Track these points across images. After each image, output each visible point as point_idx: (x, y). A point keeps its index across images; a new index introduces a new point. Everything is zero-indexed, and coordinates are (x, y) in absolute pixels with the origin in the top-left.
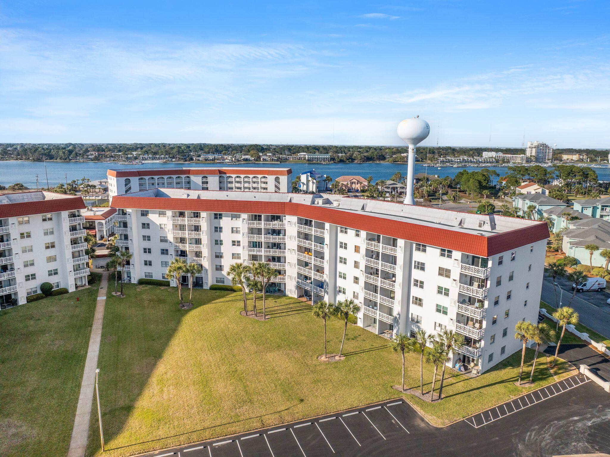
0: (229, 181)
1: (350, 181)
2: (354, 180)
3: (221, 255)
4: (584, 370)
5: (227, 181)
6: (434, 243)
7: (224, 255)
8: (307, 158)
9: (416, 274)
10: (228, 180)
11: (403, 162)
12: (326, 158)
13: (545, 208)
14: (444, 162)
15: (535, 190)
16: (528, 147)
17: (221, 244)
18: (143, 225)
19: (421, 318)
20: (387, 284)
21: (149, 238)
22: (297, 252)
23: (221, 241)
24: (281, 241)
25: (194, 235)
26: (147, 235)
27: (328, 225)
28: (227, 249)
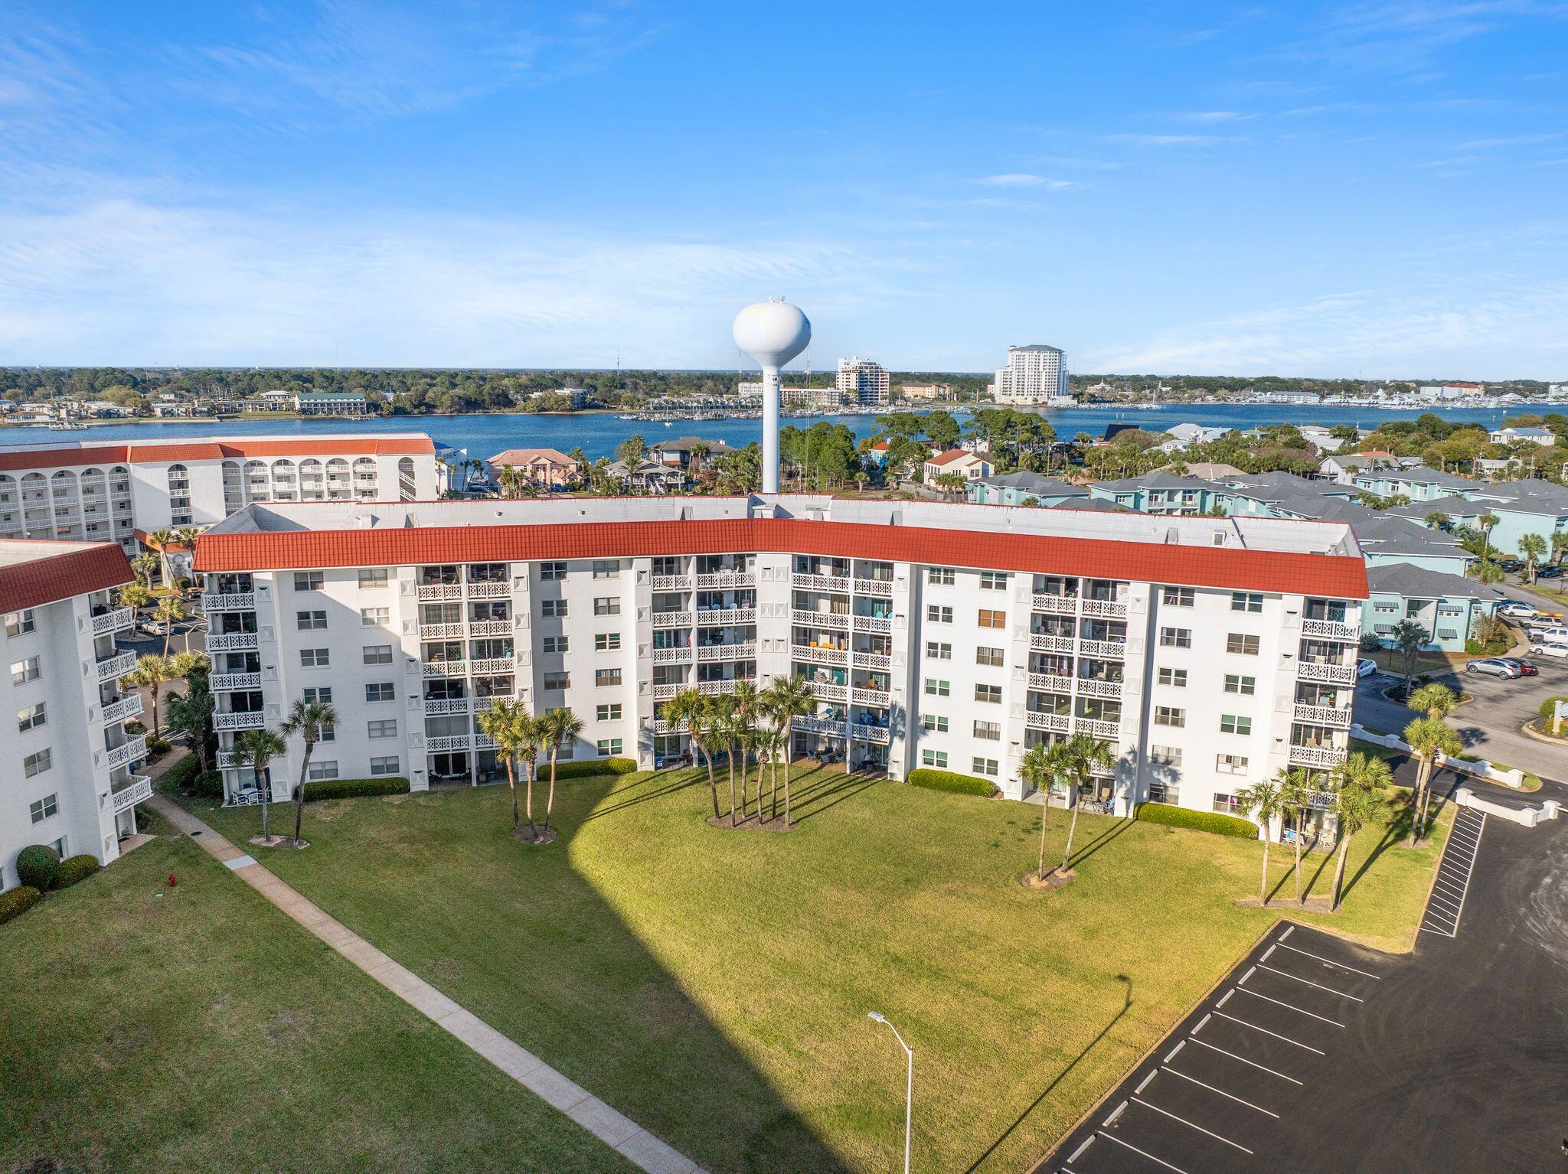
0: (252, 477)
1: (531, 463)
2: (543, 461)
3: (562, 678)
4: (1466, 797)
5: (246, 477)
6: (1217, 582)
7: (571, 677)
8: (298, 407)
9: (1166, 657)
10: (251, 474)
11: (562, 410)
12: (355, 404)
14: (662, 408)
15: (969, 465)
16: (840, 370)
17: (564, 648)
18: (303, 616)
19: (1179, 751)
20: (1097, 689)
21: (323, 657)
22: (790, 646)
23: (563, 640)
24: (744, 622)
25: (489, 630)
26: (315, 646)
27: (902, 569)
28: (579, 661)
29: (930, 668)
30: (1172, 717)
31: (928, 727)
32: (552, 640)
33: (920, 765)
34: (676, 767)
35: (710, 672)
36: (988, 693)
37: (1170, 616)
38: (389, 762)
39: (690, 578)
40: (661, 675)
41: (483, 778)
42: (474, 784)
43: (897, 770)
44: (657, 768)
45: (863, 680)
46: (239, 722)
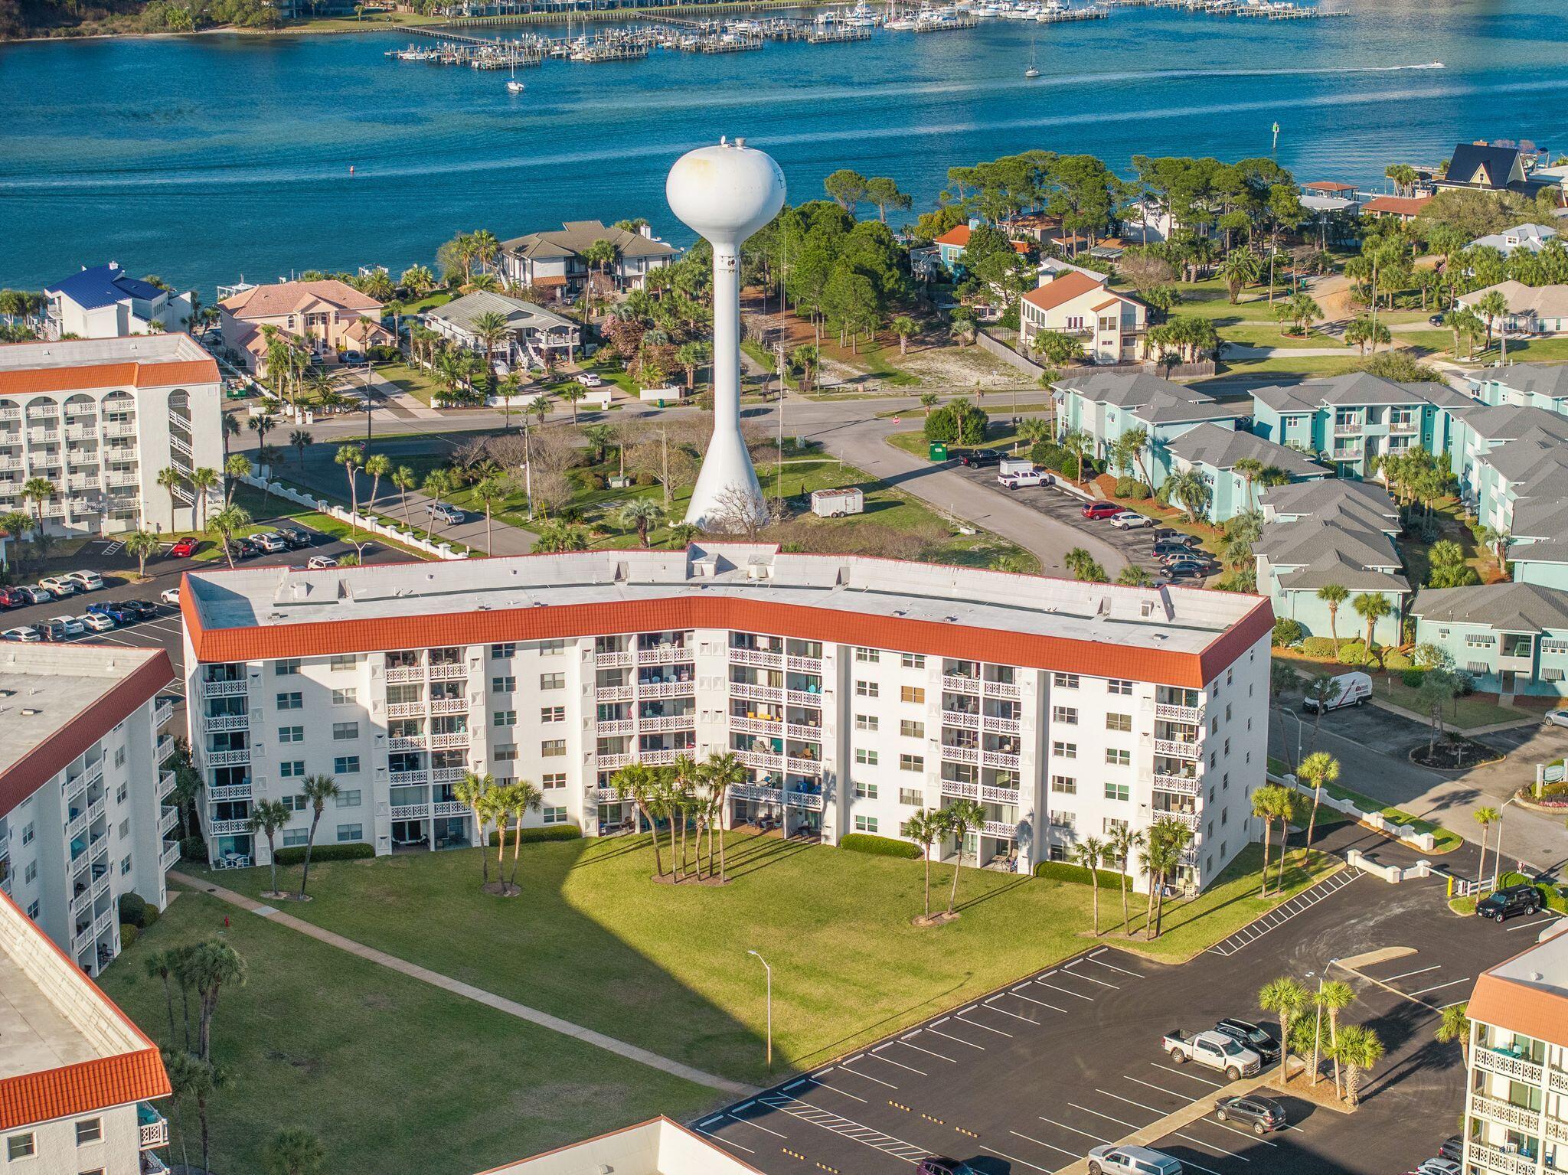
3: (510, 750)
4: (1355, 858)
6: (1095, 672)
7: (519, 749)
9: (1059, 731)
13: (1174, 433)
15: (1096, 309)
17: (512, 721)
18: (282, 697)
19: (1073, 816)
20: (999, 761)
21: (298, 733)
22: (728, 717)
23: (512, 714)
24: (684, 694)
25: (447, 708)
26: (291, 724)
27: (830, 648)
28: (527, 734)
29: (860, 739)
30: (1066, 785)
31: (860, 794)
32: (502, 714)
33: (853, 830)
34: (619, 833)
35: (651, 742)
36: (910, 762)
37: (1061, 697)
38: (354, 829)
39: (631, 654)
40: (604, 747)
41: (440, 843)
42: (432, 849)
43: (830, 835)
44: (601, 834)
45: (798, 750)
46: (231, 794)
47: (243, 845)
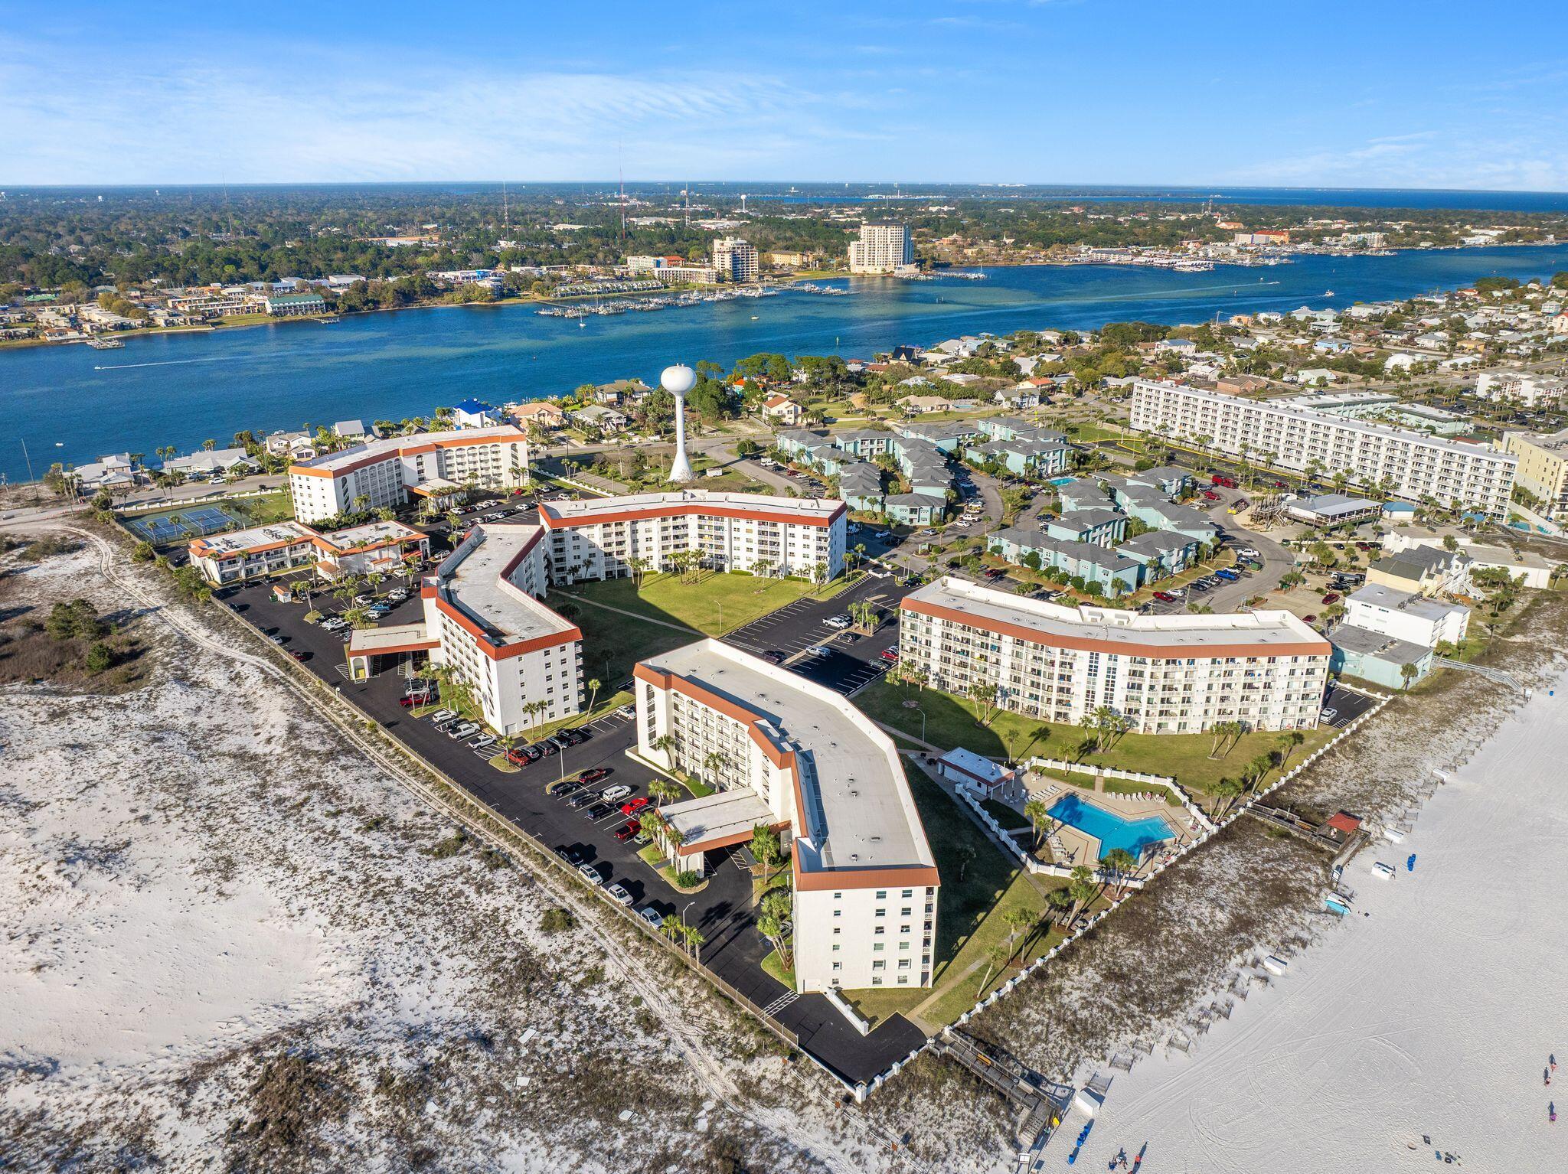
1: (537, 413)
2: (543, 412)
3: (637, 550)
4: (871, 572)
5: (445, 457)
6: (799, 523)
7: (640, 549)
8: (269, 310)
9: (790, 540)
12: (316, 305)
13: (812, 449)
15: (786, 407)
17: (638, 542)
18: (573, 537)
19: (794, 563)
20: (774, 548)
21: (578, 547)
22: (698, 539)
23: (638, 540)
24: (685, 533)
25: (620, 539)
26: (576, 545)
27: (726, 519)
28: (642, 545)
29: (735, 544)
30: (792, 554)
31: (735, 559)
32: (635, 540)
33: (733, 569)
34: (668, 572)
35: (677, 546)
36: (750, 550)
37: (790, 530)
38: (595, 573)
39: (670, 522)
40: (664, 548)
41: (619, 576)
42: (618, 578)
43: (727, 571)
44: (663, 573)
45: (717, 547)
46: (559, 565)
47: (564, 579)
